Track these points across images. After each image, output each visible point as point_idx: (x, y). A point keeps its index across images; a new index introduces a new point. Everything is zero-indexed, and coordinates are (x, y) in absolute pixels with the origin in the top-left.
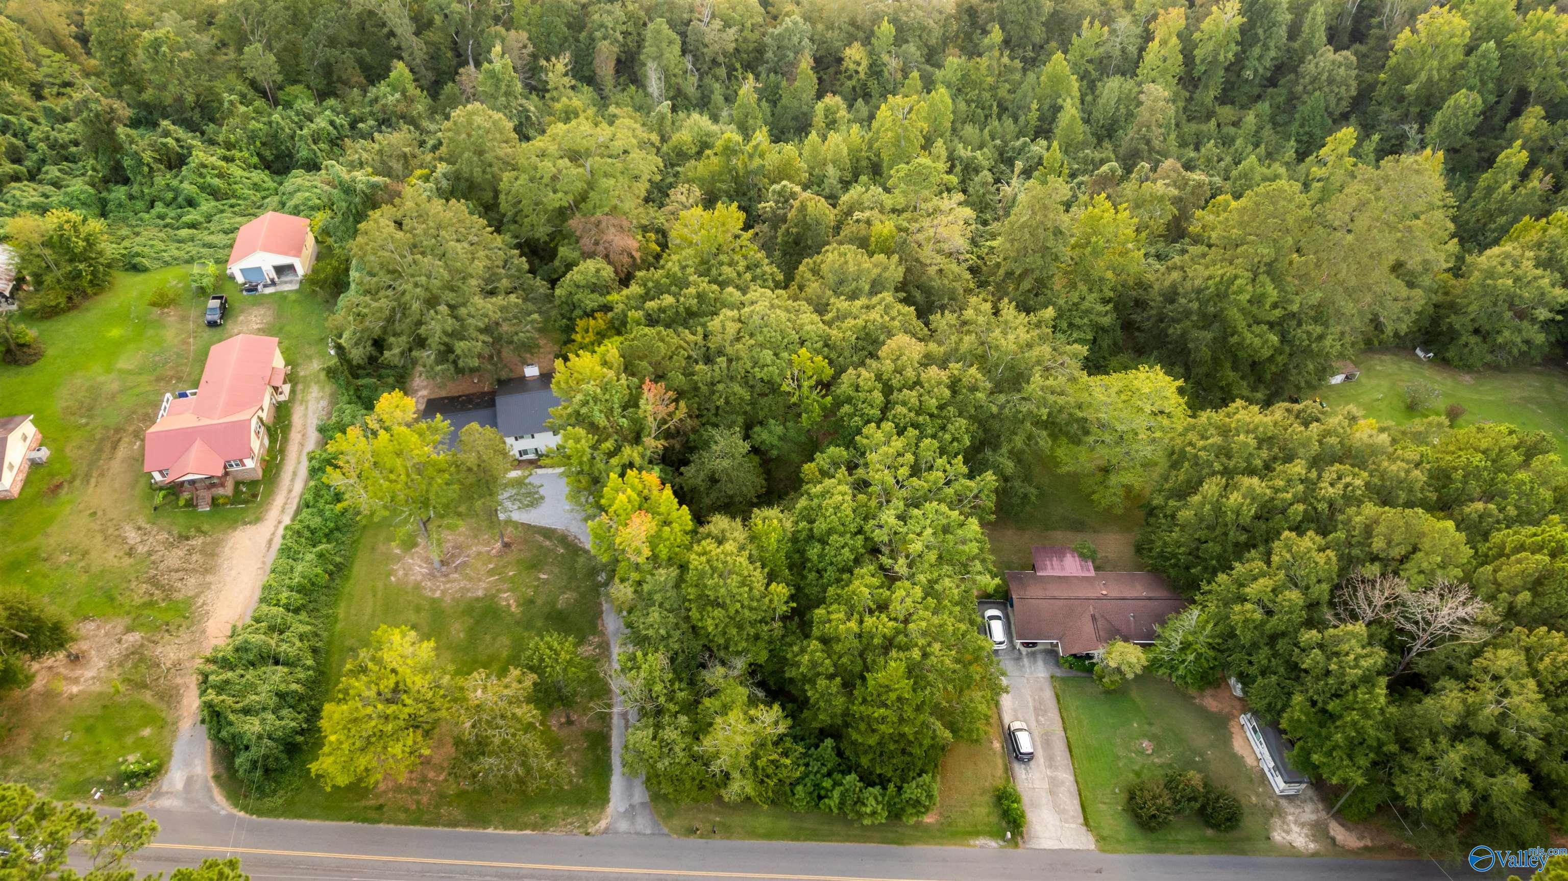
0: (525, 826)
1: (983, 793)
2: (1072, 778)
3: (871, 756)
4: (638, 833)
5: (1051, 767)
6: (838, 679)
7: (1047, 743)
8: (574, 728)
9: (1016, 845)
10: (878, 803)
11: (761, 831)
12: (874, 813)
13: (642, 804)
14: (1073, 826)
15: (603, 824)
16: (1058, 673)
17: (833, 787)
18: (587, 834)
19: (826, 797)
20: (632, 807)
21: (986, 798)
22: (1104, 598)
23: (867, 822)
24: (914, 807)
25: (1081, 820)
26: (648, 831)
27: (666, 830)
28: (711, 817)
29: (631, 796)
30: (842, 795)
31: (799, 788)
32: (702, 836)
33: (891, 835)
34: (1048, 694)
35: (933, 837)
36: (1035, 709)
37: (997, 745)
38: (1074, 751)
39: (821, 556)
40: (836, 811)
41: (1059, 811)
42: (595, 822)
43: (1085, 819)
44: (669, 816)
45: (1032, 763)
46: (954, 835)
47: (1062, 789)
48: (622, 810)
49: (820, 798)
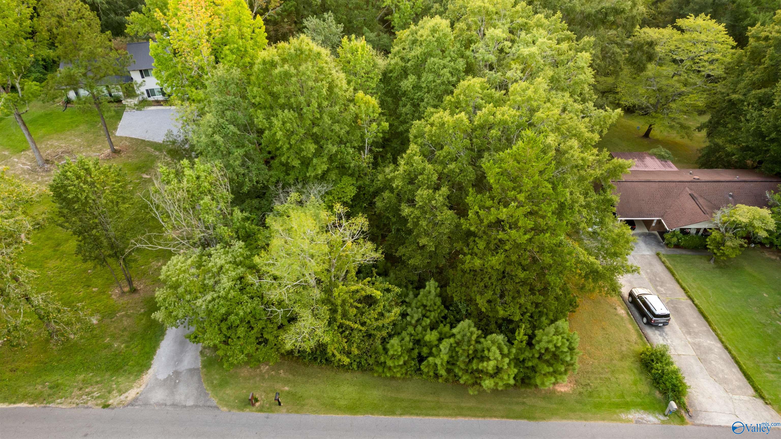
0: (24, 398)
1: (623, 357)
2: (719, 345)
3: (489, 295)
4: (174, 405)
5: (689, 333)
6: (444, 190)
7: (675, 309)
8: (136, 296)
9: (682, 421)
10: (503, 355)
11: (343, 403)
12: (498, 370)
13: (191, 371)
14: (746, 398)
15: (132, 394)
16: (663, 251)
17: (440, 340)
18: (106, 406)
19: (431, 354)
20: (177, 374)
21: (627, 363)
22: (698, 181)
23: (488, 383)
24: (549, 364)
25: (751, 391)
26: (190, 403)
27: (214, 401)
28: (279, 386)
29: (180, 361)
30: (452, 349)
31: (395, 341)
32: (261, 410)
33: (518, 408)
34: (659, 268)
35: (573, 410)
36: (651, 280)
37: (622, 311)
38: (710, 319)
39: (416, 87)
40: (443, 372)
41: (723, 382)
42: (121, 392)
43: (756, 389)
44: (223, 383)
45: (667, 328)
46: (598, 406)
47: (712, 356)
48: (162, 377)
49: (421, 359)
